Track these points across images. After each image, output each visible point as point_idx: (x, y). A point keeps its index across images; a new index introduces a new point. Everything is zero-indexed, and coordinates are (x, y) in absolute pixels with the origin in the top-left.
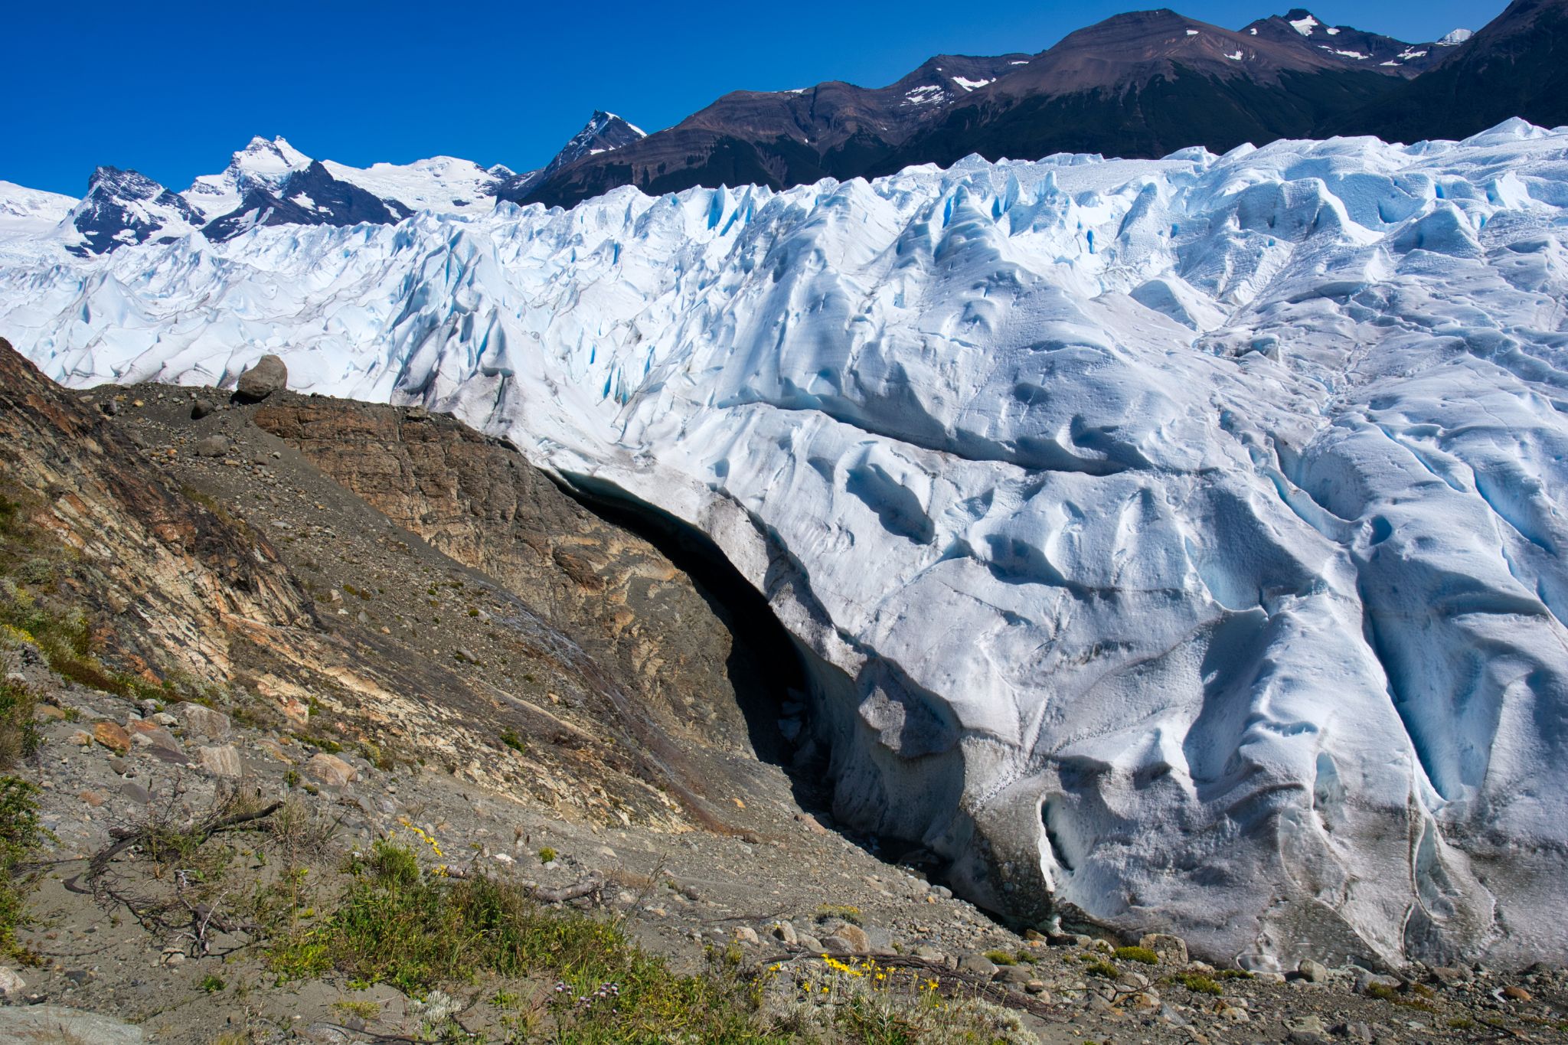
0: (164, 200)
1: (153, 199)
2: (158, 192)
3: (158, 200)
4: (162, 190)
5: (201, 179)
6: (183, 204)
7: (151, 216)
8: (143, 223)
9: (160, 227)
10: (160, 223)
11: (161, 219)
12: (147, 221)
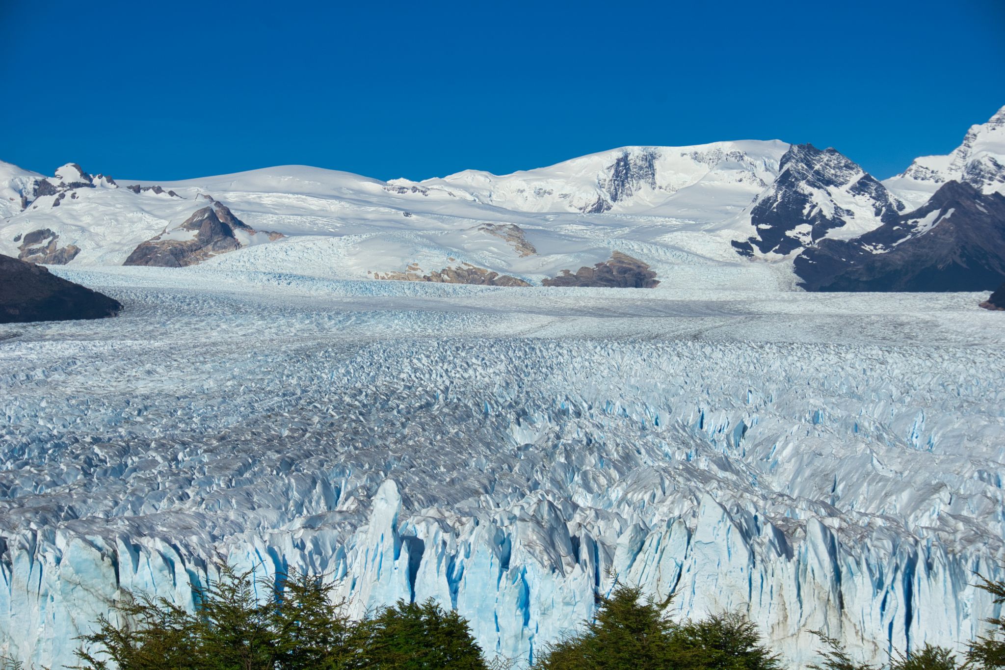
0: (860, 188)
1: (847, 187)
2: (855, 177)
3: (853, 189)
4: (861, 174)
5: (920, 161)
6: (880, 195)
7: (837, 208)
8: (824, 216)
9: (843, 223)
10: (845, 218)
11: (849, 213)
12: (828, 214)
